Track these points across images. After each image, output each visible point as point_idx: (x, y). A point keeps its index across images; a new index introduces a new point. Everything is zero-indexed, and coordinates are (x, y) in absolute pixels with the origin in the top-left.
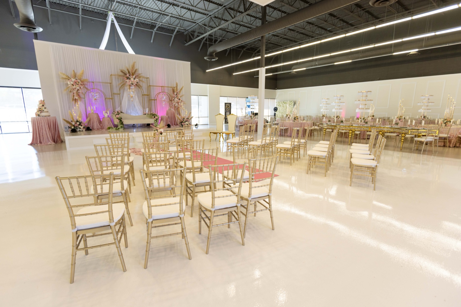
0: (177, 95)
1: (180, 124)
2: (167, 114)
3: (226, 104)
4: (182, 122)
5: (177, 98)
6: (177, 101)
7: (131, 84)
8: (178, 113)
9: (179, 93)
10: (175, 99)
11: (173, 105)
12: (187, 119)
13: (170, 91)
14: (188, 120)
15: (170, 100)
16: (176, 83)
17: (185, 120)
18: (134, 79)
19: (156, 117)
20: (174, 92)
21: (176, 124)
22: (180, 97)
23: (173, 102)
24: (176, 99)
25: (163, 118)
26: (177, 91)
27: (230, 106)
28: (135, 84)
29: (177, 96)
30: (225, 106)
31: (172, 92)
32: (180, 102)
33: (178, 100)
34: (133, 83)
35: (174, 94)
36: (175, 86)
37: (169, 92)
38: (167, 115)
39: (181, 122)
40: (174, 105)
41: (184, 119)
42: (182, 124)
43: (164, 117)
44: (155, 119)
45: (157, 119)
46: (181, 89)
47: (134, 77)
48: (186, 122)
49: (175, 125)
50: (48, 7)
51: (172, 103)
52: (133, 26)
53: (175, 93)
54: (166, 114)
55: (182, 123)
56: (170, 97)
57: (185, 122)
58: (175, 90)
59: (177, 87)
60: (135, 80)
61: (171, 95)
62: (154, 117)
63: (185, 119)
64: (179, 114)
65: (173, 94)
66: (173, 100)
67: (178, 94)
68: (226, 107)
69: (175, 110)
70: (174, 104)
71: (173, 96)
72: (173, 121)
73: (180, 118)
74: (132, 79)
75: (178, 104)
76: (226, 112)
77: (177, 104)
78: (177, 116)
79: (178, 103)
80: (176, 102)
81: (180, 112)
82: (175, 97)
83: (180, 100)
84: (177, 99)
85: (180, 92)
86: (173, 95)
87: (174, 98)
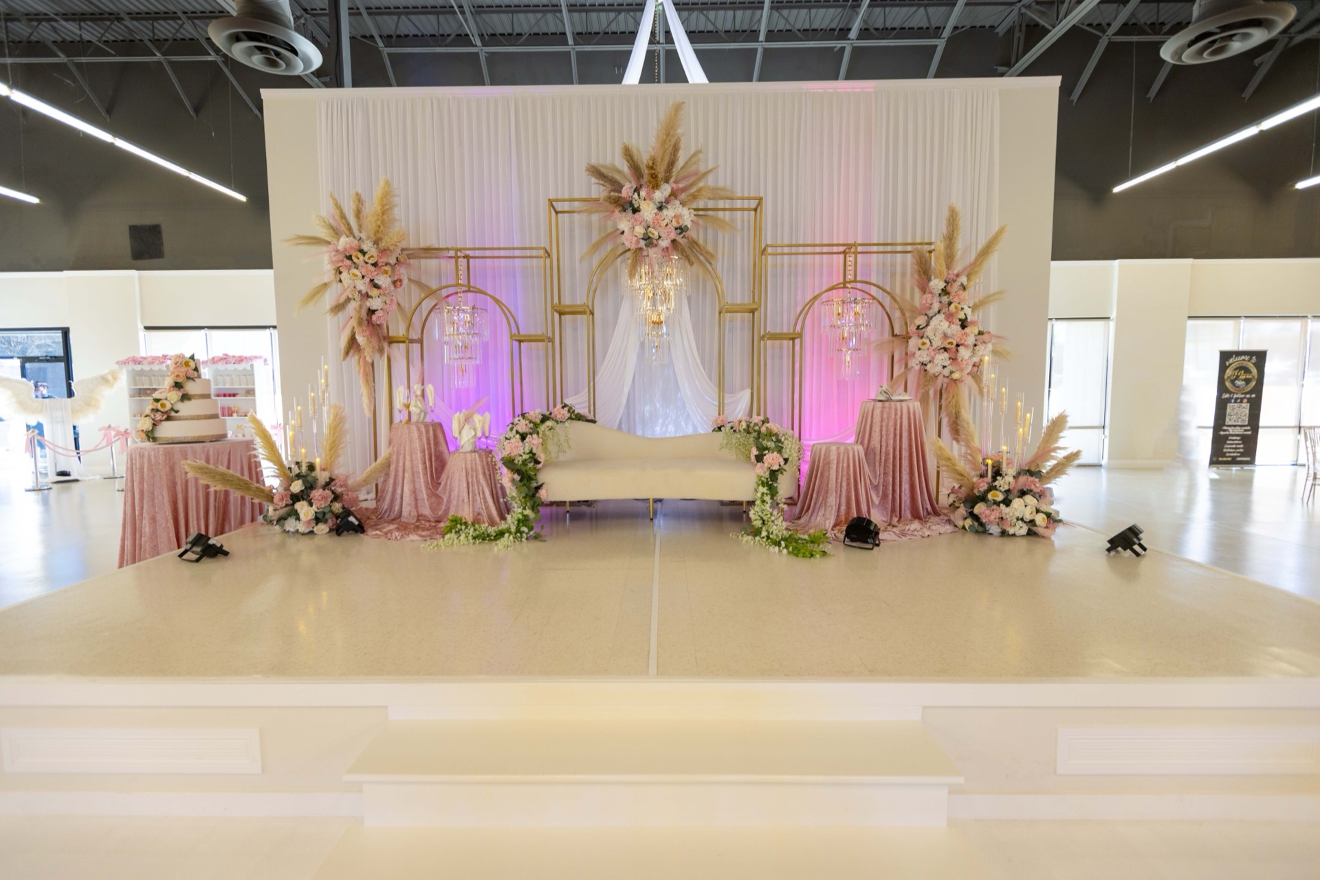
0: (945, 292)
1: (962, 511)
2: (863, 436)
3: (1225, 356)
4: (983, 498)
5: (949, 317)
6: (945, 336)
7: (642, 243)
8: (945, 421)
9: (963, 279)
10: (933, 323)
11: (914, 364)
12: (1031, 473)
13: (898, 278)
14: (1036, 485)
15: (894, 335)
16: (945, 213)
17: (1003, 483)
18: (660, 208)
19: (773, 459)
20: (924, 272)
21: (923, 504)
22: (974, 308)
23: (914, 342)
24: (940, 325)
25: (828, 463)
26: (948, 267)
27: (1254, 371)
28: (664, 243)
29: (945, 299)
30: (1223, 368)
31: (911, 280)
32: (971, 340)
33: (956, 328)
34: (654, 233)
35: (924, 289)
36: (936, 235)
37: (893, 284)
38: (860, 440)
39: (972, 500)
40: (923, 364)
41: (997, 473)
42: (976, 518)
43: (833, 457)
44: (762, 470)
45: (774, 474)
46: (985, 252)
47: (659, 195)
48: (1017, 503)
49: (916, 516)
50: (476, 46)
51: (907, 355)
52: (757, 41)
53: (937, 284)
54: (853, 427)
55: (979, 509)
56: (897, 315)
57: (1007, 502)
58: (936, 262)
59: (950, 239)
60: (669, 213)
61: (908, 296)
62: (759, 458)
63: (1009, 472)
64: (956, 430)
65: (917, 292)
66: (912, 329)
67: (954, 288)
68: (1229, 372)
69: (924, 400)
70: (923, 356)
71: (917, 303)
72: (906, 486)
73: (962, 465)
74: (648, 211)
75: (954, 359)
76: (1229, 400)
77: (942, 358)
78: (938, 445)
79: (952, 349)
80: (937, 342)
81: (966, 414)
82: (936, 306)
83: (972, 331)
84: (945, 324)
85: (971, 271)
86: (918, 300)
87: (921, 321)
